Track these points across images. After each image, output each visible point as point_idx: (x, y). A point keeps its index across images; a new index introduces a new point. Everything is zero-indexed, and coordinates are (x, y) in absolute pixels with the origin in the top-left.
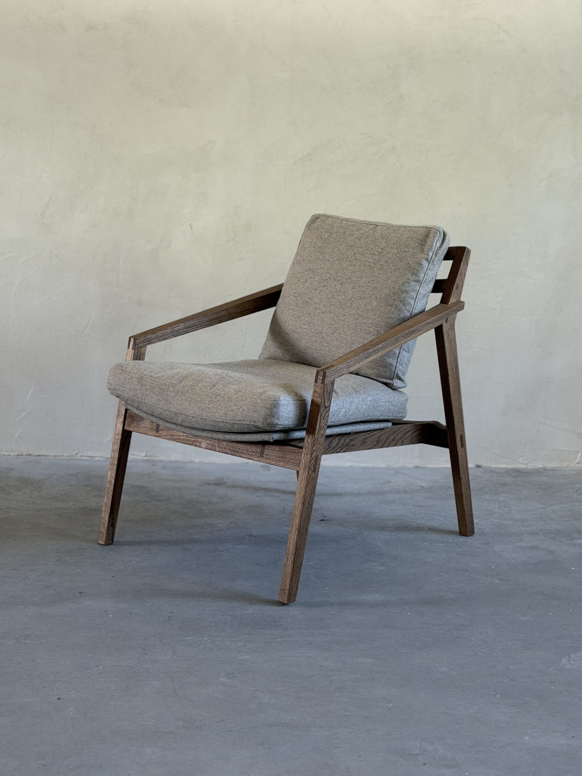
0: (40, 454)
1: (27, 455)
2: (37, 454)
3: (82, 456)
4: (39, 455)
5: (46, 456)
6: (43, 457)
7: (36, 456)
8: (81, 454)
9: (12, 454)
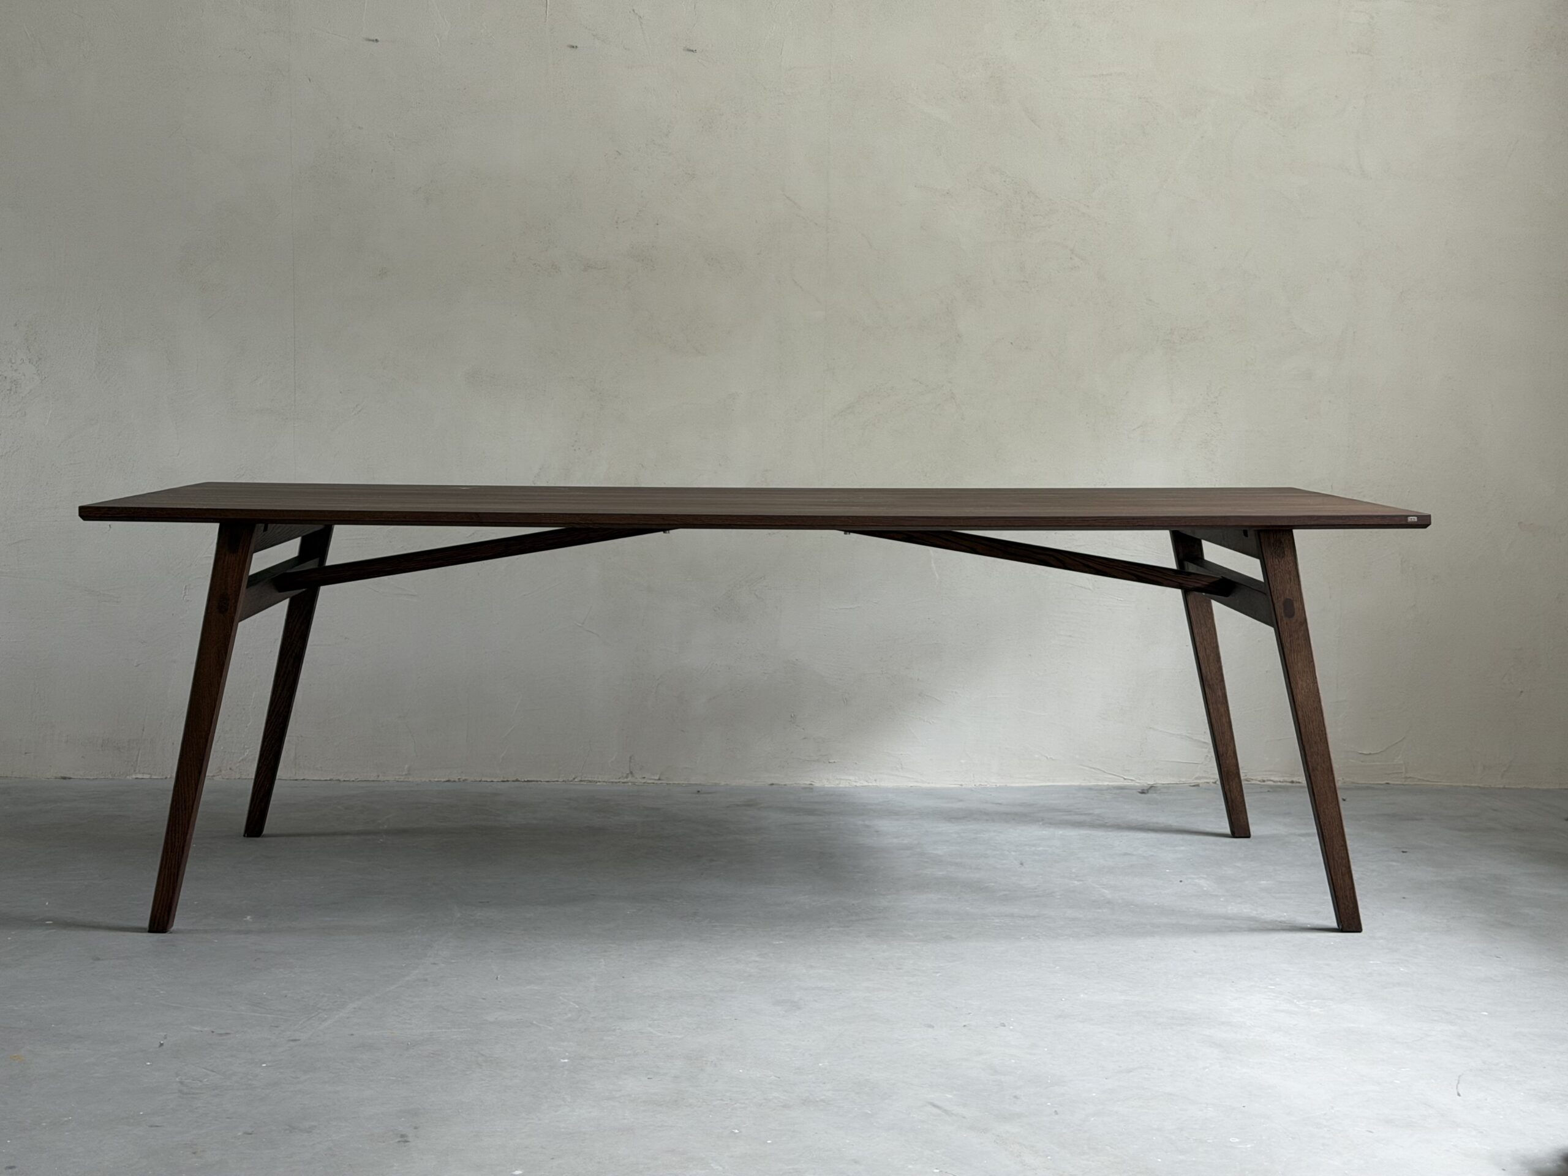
0: (529, 779)
1: (513, 781)
2: (526, 780)
3: (581, 781)
4: (528, 781)
5: (537, 781)
6: (533, 783)
7: (525, 781)
8: (579, 779)
9: (495, 780)
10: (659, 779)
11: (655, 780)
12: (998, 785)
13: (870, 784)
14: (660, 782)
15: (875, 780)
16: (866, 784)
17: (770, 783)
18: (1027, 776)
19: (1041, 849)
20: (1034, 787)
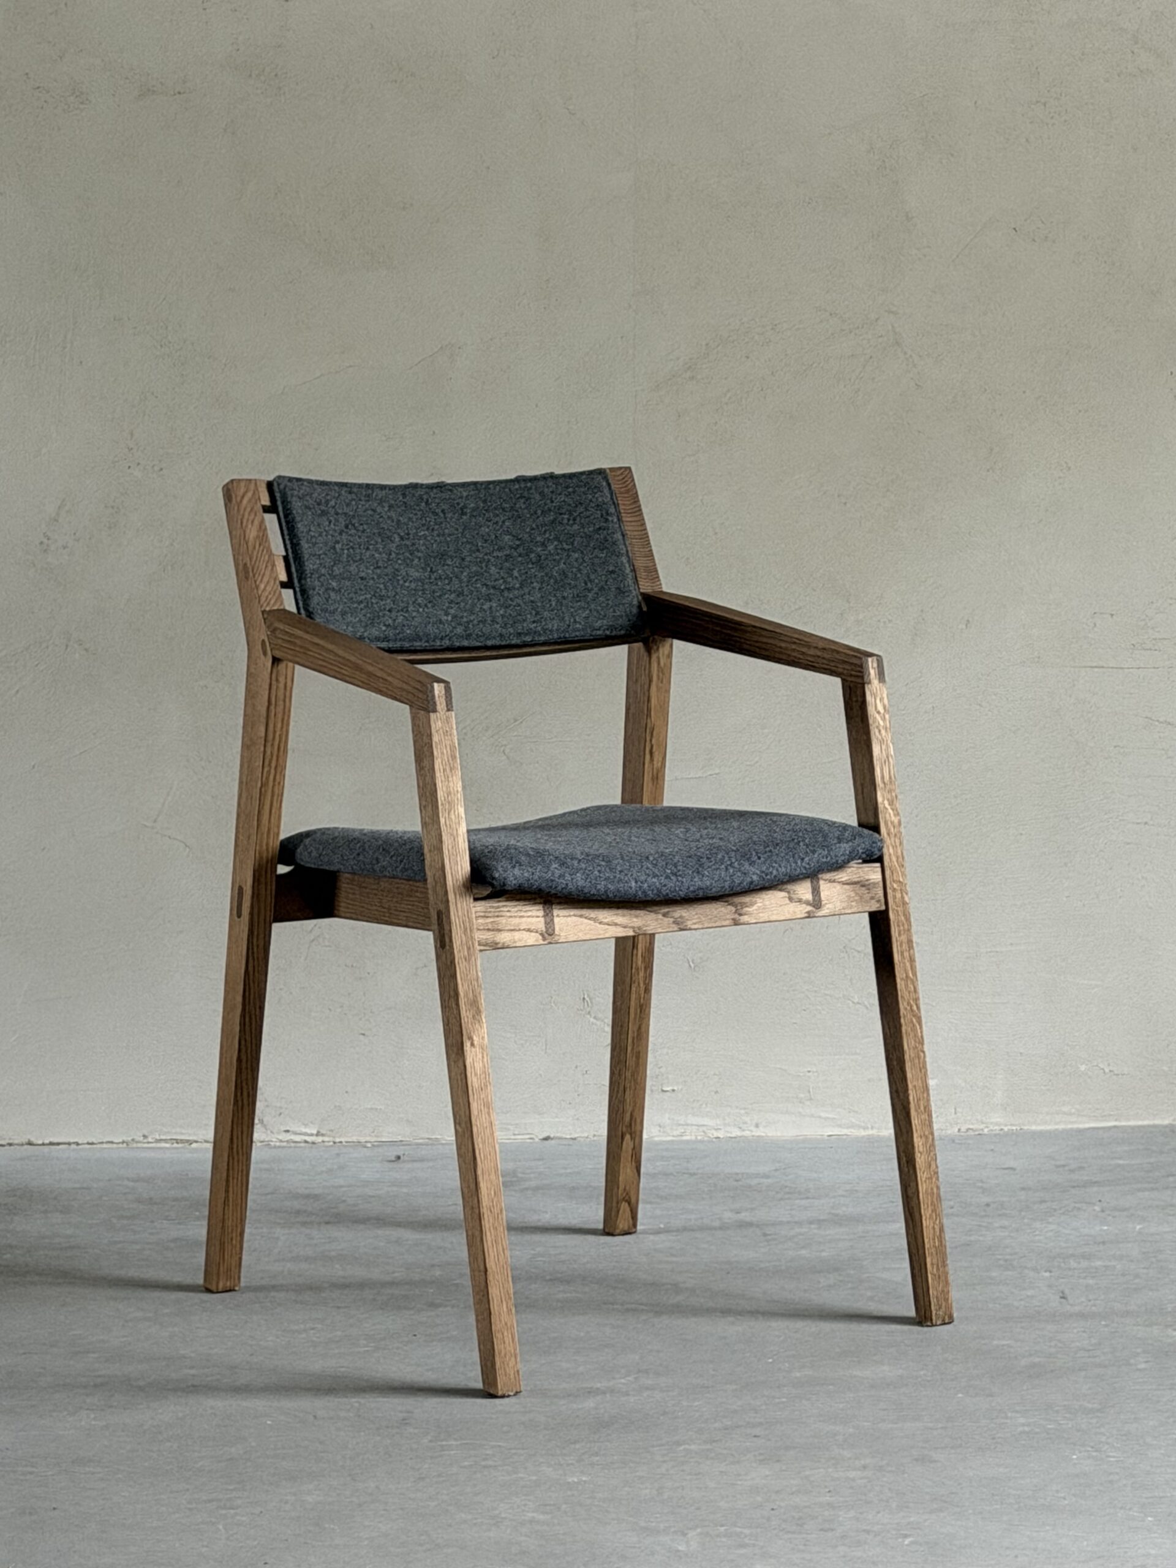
10: (318, 1134)
11: (312, 1135)
12: (1006, 1129)
13: (747, 1133)
14: (320, 1139)
15: (757, 1126)
16: (736, 1132)
17: (545, 1135)
18: (1065, 1109)
19: (1099, 1263)
20: (1080, 1131)
